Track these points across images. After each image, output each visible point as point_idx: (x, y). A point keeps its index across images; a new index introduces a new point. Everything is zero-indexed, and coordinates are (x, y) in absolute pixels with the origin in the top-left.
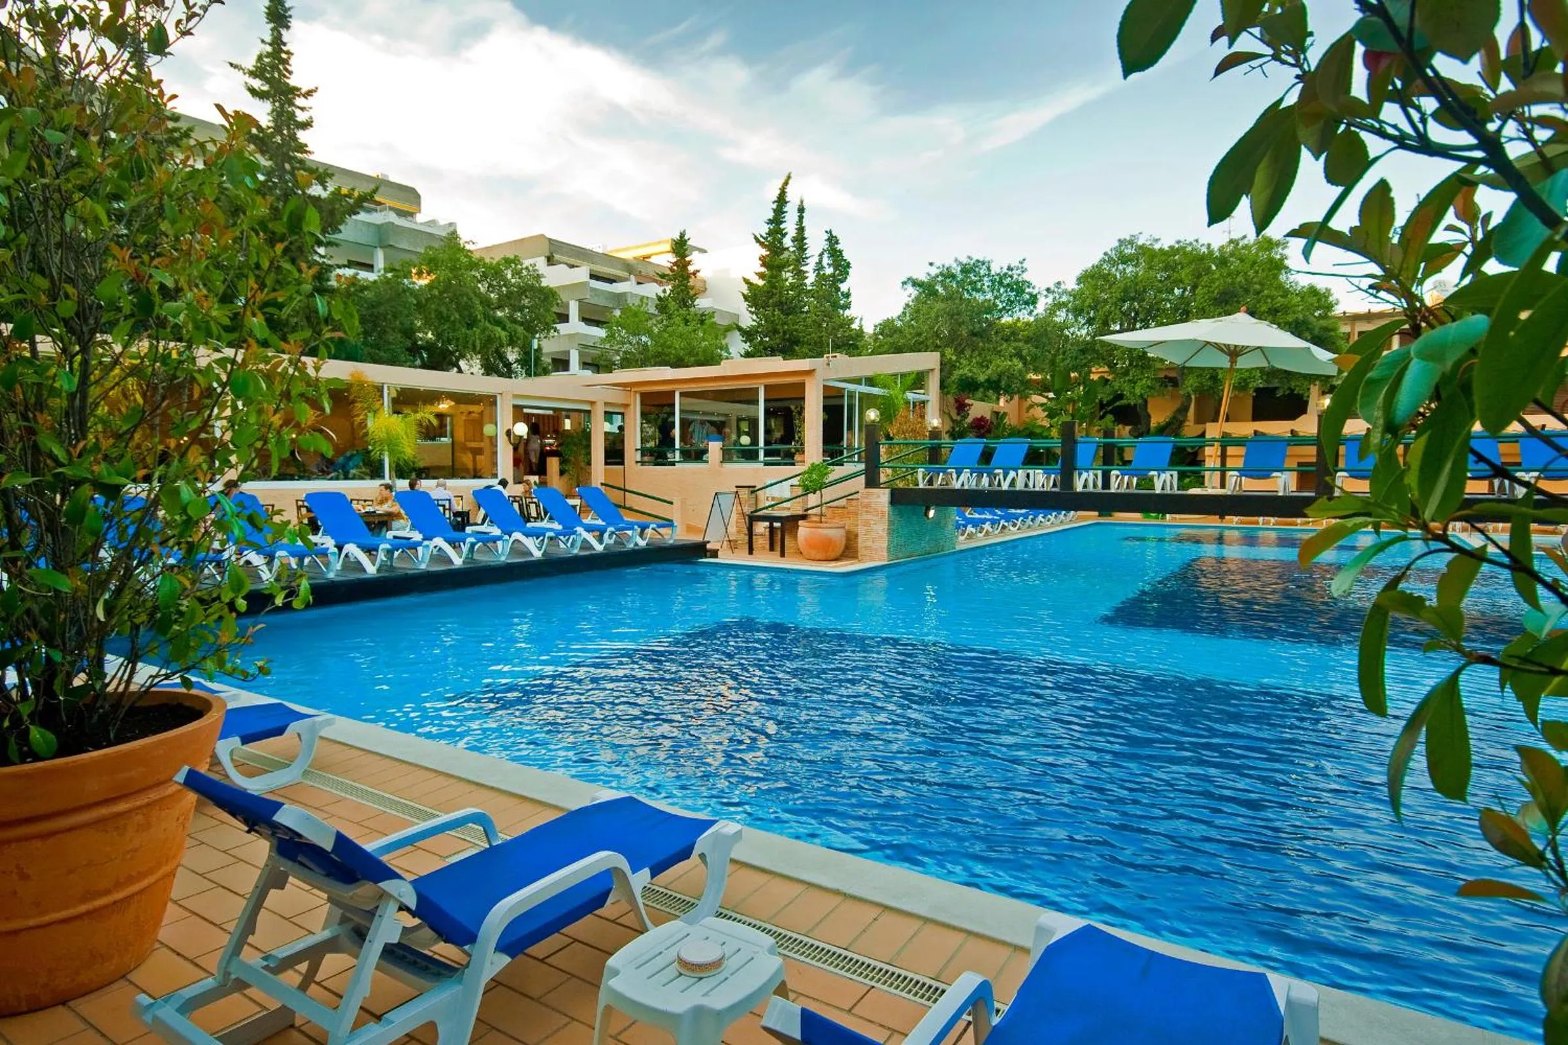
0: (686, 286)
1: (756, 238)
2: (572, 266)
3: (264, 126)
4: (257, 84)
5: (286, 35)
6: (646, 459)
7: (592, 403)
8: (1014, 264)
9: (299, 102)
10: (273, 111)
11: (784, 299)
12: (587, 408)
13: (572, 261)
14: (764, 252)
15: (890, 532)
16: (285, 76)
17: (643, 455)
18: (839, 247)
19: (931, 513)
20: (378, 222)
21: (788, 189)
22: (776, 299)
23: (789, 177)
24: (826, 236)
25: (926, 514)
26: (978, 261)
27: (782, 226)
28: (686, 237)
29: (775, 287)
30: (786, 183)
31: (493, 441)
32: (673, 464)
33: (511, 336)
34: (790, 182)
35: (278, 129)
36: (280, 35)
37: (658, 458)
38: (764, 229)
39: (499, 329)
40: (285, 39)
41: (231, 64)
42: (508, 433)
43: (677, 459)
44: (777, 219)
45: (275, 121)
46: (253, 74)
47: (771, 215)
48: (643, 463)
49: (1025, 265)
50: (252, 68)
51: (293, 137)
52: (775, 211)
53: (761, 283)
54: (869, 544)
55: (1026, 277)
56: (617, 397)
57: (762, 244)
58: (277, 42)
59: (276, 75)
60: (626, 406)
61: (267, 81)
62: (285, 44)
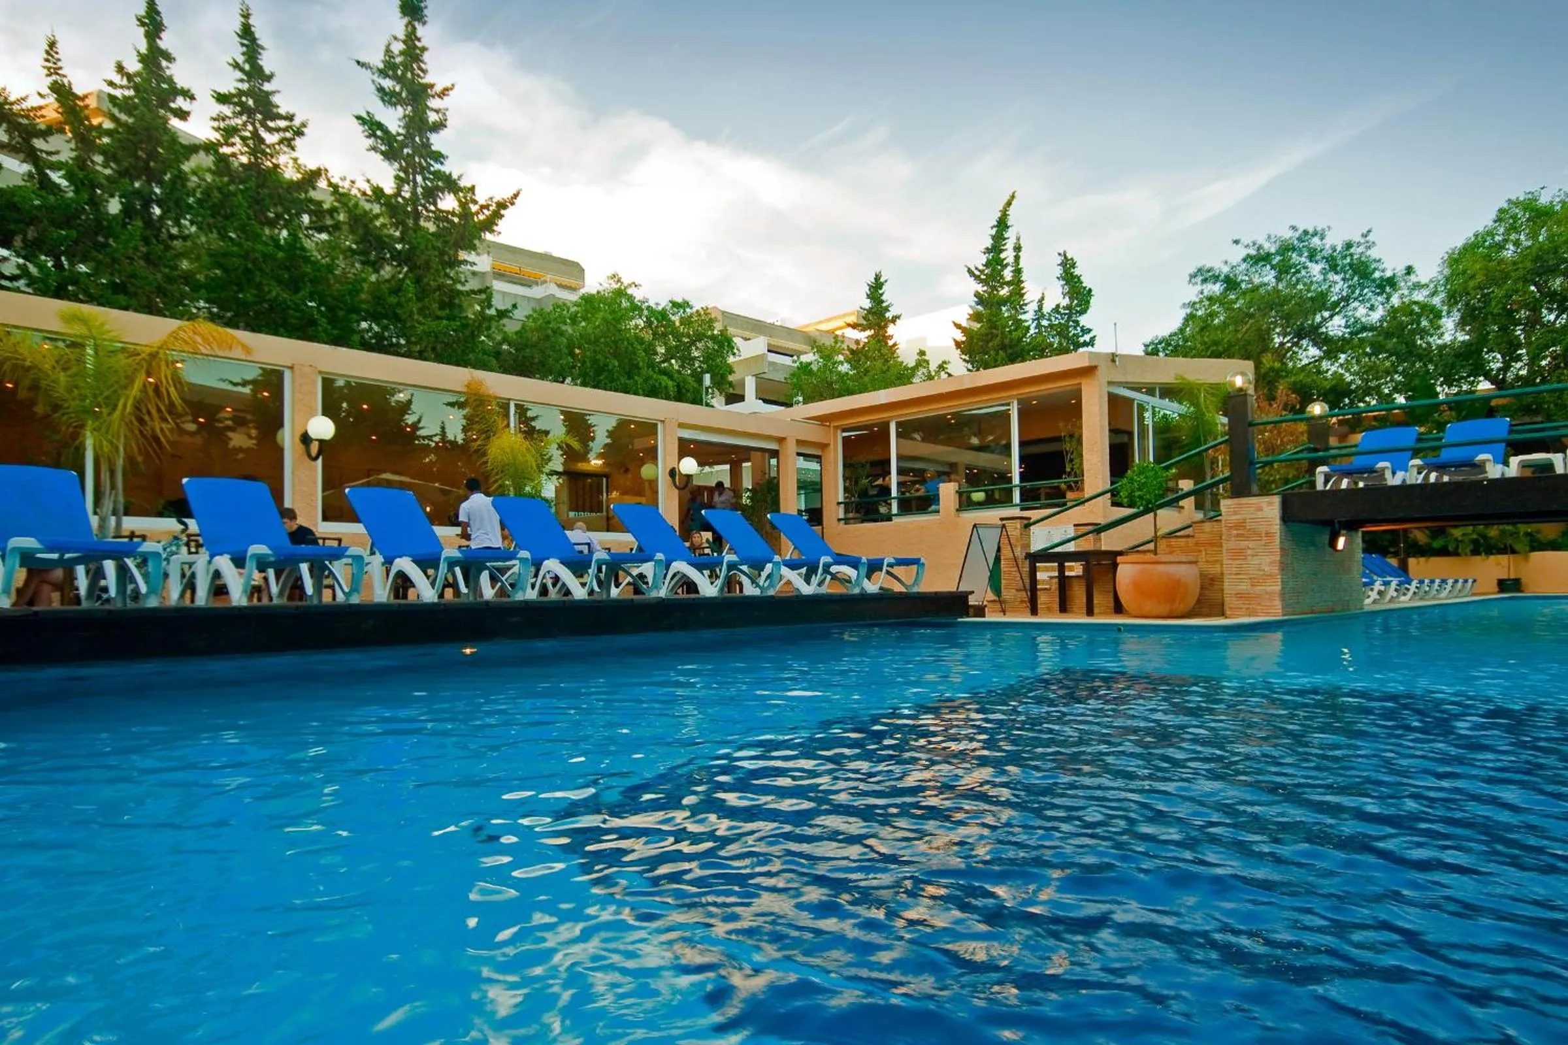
0: (884, 336)
1: (970, 271)
2: (746, 339)
3: (394, 132)
4: (388, 84)
5: (421, 31)
6: (851, 515)
7: (781, 440)
8: (1357, 238)
9: (434, 103)
10: (405, 116)
11: (1007, 341)
12: (773, 446)
13: (747, 334)
14: (980, 288)
15: (1284, 567)
16: (419, 76)
17: (846, 511)
18: (1077, 272)
19: (1341, 543)
20: (539, 297)
21: (1012, 211)
22: (997, 341)
23: (1013, 197)
24: (1059, 260)
25: (1333, 543)
26: (1306, 232)
27: (1002, 256)
28: (882, 280)
29: (996, 328)
30: (1009, 204)
31: (653, 484)
32: (889, 518)
33: (678, 386)
34: (1014, 203)
35: (409, 136)
36: (414, 28)
37: (866, 513)
38: (980, 260)
39: (665, 378)
40: (419, 34)
41: (358, 62)
42: (673, 473)
43: (895, 510)
44: (996, 248)
45: (407, 127)
46: (383, 73)
47: (989, 243)
48: (846, 521)
49: (1370, 238)
50: (381, 66)
51: (427, 145)
52: (993, 237)
53: (976, 326)
54: (1243, 587)
55: (1374, 253)
56: (814, 434)
57: (977, 278)
58: (411, 38)
59: (409, 75)
60: (824, 446)
61: (398, 79)
62: (419, 40)
